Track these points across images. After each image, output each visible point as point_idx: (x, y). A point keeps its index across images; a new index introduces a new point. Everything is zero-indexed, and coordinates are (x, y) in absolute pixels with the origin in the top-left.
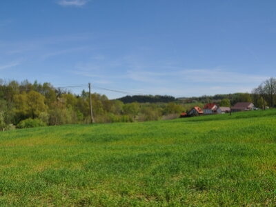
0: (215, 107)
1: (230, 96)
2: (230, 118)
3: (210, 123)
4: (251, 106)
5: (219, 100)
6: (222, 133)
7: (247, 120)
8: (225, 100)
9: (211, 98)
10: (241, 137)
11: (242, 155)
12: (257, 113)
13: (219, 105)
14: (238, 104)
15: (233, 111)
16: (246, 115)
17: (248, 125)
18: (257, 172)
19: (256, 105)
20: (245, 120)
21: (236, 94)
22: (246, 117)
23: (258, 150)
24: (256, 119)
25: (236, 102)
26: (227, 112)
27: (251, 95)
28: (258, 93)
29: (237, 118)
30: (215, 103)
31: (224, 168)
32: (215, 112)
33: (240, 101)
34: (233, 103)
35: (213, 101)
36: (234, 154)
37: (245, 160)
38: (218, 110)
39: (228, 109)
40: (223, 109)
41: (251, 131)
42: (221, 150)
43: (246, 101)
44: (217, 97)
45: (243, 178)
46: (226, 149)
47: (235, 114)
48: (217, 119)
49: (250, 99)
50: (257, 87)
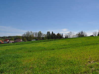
0: (8, 41)
1: (14, 37)
2: (14, 45)
3: (6, 46)
4: (21, 40)
5: (10, 38)
6: (11, 50)
8: (12, 38)
9: (7, 37)
10: (18, 51)
11: (18, 58)
12: (23, 43)
13: (10, 40)
14: (17, 40)
15: (15, 42)
16: (19, 43)
17: (20, 47)
18: (22, 63)
19: (23, 40)
20: (19, 45)
21: (16, 36)
22: (20, 44)
23: (23, 55)
24: (23, 45)
25: (16, 39)
26: (13, 42)
27: (21, 37)
28: (24, 36)
29: (17, 44)
30: (8, 39)
31: (11, 63)
32: (8, 42)
33: (18, 39)
34: (15, 39)
35: (7, 39)
36: (15, 57)
37: (18, 59)
38: (9, 42)
39: (13, 41)
40: (11, 41)
41: (21, 49)
42: (10, 56)
43: (20, 39)
44: (9, 37)
45: (18, 66)
46: (12, 56)
47: (16, 43)
48: (9, 45)
49: (21, 38)
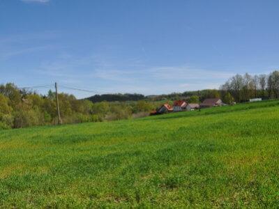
0: (184, 104)
1: (198, 93)
2: (199, 115)
3: (180, 119)
4: (219, 101)
5: (188, 97)
6: (192, 129)
7: (216, 115)
8: (194, 97)
9: (180, 95)
10: (210, 132)
11: (211, 150)
12: (225, 109)
13: (188, 102)
14: (205, 101)
15: (201, 107)
16: (214, 110)
17: (217, 121)
18: (225, 167)
19: (224, 101)
20: (213, 116)
21: (204, 91)
22: (214, 113)
23: (226, 144)
24: (224, 114)
25: (205, 98)
26: (196, 108)
27: (219, 91)
28: (226, 89)
29: (206, 114)
30: (184, 100)
31: (194, 164)
32: (184, 108)
33: (209, 97)
34: (202, 100)
35: (182, 98)
36: (204, 150)
37: (213, 156)
38: (188, 107)
39: (197, 105)
40: (192, 105)
41: (219, 126)
42: (191, 146)
43: (214, 97)
44: (186, 94)
45: (212, 173)
46: (195, 145)
47: (204, 111)
48: (186, 116)
49: (218, 95)
50: (224, 84)
